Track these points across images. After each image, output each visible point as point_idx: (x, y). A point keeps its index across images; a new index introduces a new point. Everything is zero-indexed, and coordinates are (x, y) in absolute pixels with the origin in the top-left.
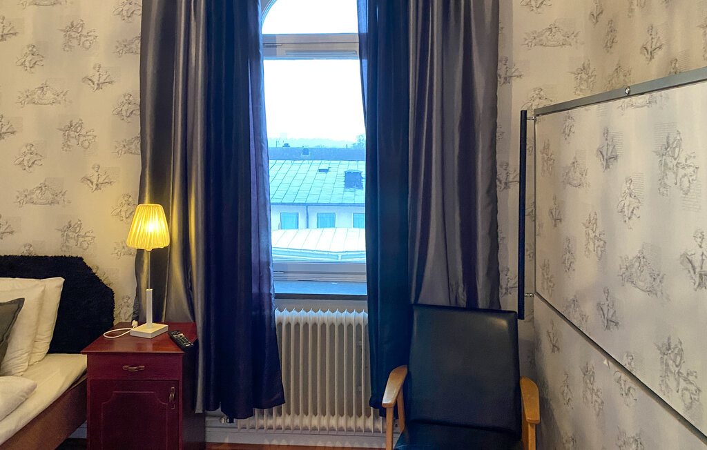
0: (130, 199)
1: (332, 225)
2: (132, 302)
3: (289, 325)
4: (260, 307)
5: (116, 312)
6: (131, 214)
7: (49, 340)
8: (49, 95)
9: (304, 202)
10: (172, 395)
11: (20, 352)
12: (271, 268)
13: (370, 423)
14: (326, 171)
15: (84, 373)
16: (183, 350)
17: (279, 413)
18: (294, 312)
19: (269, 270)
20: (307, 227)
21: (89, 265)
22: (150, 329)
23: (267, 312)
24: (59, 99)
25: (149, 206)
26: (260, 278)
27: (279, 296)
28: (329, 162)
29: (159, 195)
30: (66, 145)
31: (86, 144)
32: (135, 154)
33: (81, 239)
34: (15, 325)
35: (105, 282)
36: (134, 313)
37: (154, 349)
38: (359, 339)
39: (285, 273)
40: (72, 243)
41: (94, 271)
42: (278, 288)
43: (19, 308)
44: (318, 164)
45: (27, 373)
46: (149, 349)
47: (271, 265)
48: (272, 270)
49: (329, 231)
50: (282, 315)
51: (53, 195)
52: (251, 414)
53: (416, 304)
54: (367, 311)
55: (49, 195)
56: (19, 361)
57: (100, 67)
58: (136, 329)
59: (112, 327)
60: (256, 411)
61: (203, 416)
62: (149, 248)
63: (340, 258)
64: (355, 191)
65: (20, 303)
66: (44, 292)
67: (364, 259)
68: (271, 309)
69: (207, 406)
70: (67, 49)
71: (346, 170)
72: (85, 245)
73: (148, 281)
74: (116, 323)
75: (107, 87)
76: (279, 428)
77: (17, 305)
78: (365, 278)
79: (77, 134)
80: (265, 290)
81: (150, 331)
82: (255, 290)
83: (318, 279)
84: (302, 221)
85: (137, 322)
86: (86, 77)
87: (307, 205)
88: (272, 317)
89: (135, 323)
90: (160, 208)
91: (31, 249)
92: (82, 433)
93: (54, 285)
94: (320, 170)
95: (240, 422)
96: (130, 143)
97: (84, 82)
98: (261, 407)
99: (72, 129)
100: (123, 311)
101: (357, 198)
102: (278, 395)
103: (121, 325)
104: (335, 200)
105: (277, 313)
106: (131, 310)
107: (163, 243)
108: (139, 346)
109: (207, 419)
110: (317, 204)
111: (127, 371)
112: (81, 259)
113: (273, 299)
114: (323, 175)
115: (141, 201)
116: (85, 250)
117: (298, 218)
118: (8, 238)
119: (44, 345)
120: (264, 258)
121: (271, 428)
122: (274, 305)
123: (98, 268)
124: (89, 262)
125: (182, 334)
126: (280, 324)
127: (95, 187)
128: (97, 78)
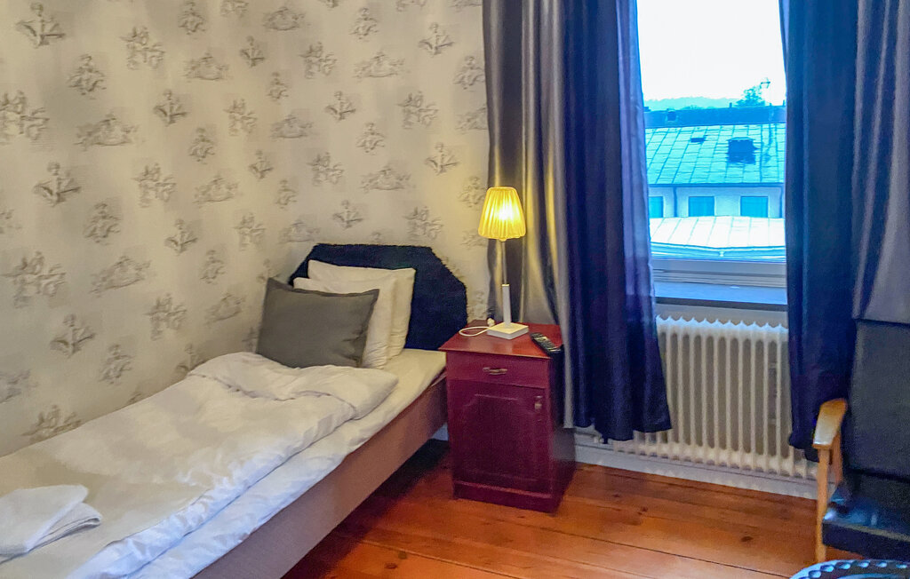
0: (479, 183)
1: (711, 213)
2: (485, 297)
3: (675, 336)
4: (638, 312)
5: (469, 309)
6: (479, 199)
7: (405, 334)
8: (386, 66)
9: (670, 182)
10: (538, 405)
11: (378, 345)
12: (650, 265)
13: (788, 465)
14: (701, 140)
15: (444, 370)
16: (548, 355)
17: (665, 440)
18: (681, 320)
19: (648, 268)
20: (676, 215)
21: (438, 255)
22: (508, 329)
23: (646, 319)
24: (396, 69)
25: (502, 190)
26: (636, 277)
27: (661, 300)
28: (706, 127)
29: (511, 177)
30: (407, 122)
31: (427, 120)
32: (481, 129)
33: (428, 228)
34: (373, 316)
35: (456, 275)
36: (489, 310)
37: (514, 351)
38: (773, 360)
39: (666, 271)
40: (420, 231)
41: (444, 262)
42: (659, 290)
43: (375, 300)
44: (688, 132)
45: (387, 367)
46: (509, 351)
47: (650, 261)
48: (651, 267)
49: (705, 221)
50: (666, 324)
51: (397, 180)
52: (630, 437)
53: (860, 319)
54: (786, 324)
55: (393, 179)
56: (379, 355)
57: (437, 26)
58: (493, 328)
59: (465, 325)
60: (636, 433)
61: (571, 431)
62: (503, 237)
63: (722, 255)
64: (743, 167)
65: (376, 293)
66: (396, 284)
67: (783, 257)
68: (651, 316)
69: (577, 422)
70: (400, 8)
71: (730, 138)
72: (433, 233)
73: (503, 276)
74: (470, 320)
75: (446, 51)
76: (665, 457)
77: (372, 296)
78: (783, 282)
79: (418, 109)
80: (643, 292)
81: (509, 331)
82: (630, 291)
83: (711, 281)
84: (668, 208)
85: (493, 321)
86: (421, 42)
87: (674, 187)
88: (653, 326)
89: (491, 321)
90: (514, 191)
91: (381, 238)
92: (443, 434)
93: (406, 276)
94: (693, 140)
95: (617, 444)
96: (475, 116)
97: (420, 46)
98: (642, 430)
99: (411, 104)
100: (477, 308)
101: (746, 176)
102: (663, 419)
103: (476, 322)
104: (713, 179)
105: (659, 321)
106: (485, 307)
107: (518, 233)
108: (496, 347)
109: (576, 436)
110: (690, 186)
111: (487, 374)
112: (430, 249)
113: (653, 303)
114: (696, 146)
115: (490, 184)
116: (434, 238)
117: (662, 203)
118: (357, 226)
119: (400, 339)
120: (640, 253)
121: (654, 455)
122: (655, 311)
123: (447, 260)
124: (438, 253)
125: (545, 338)
126: (664, 334)
127: (439, 169)
128: (434, 39)
